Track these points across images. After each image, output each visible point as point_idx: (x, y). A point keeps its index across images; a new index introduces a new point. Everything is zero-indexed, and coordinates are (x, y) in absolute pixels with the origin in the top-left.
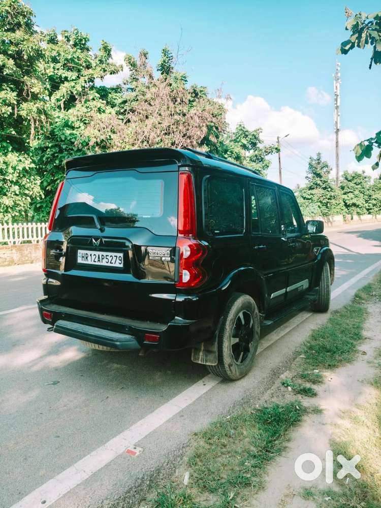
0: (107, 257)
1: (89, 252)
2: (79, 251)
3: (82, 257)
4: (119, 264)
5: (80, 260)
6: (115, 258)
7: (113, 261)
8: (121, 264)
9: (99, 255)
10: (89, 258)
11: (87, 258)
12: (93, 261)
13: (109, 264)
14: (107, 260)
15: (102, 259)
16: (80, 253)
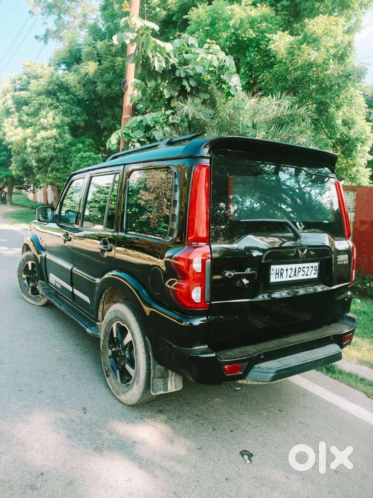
0: (304, 269)
1: (284, 267)
2: (272, 267)
3: (276, 274)
4: (313, 275)
5: (273, 279)
6: (311, 269)
7: (309, 273)
8: (315, 274)
9: (296, 268)
10: (285, 274)
11: (281, 274)
12: (288, 276)
13: (305, 277)
14: (303, 273)
15: (299, 272)
16: (273, 270)
